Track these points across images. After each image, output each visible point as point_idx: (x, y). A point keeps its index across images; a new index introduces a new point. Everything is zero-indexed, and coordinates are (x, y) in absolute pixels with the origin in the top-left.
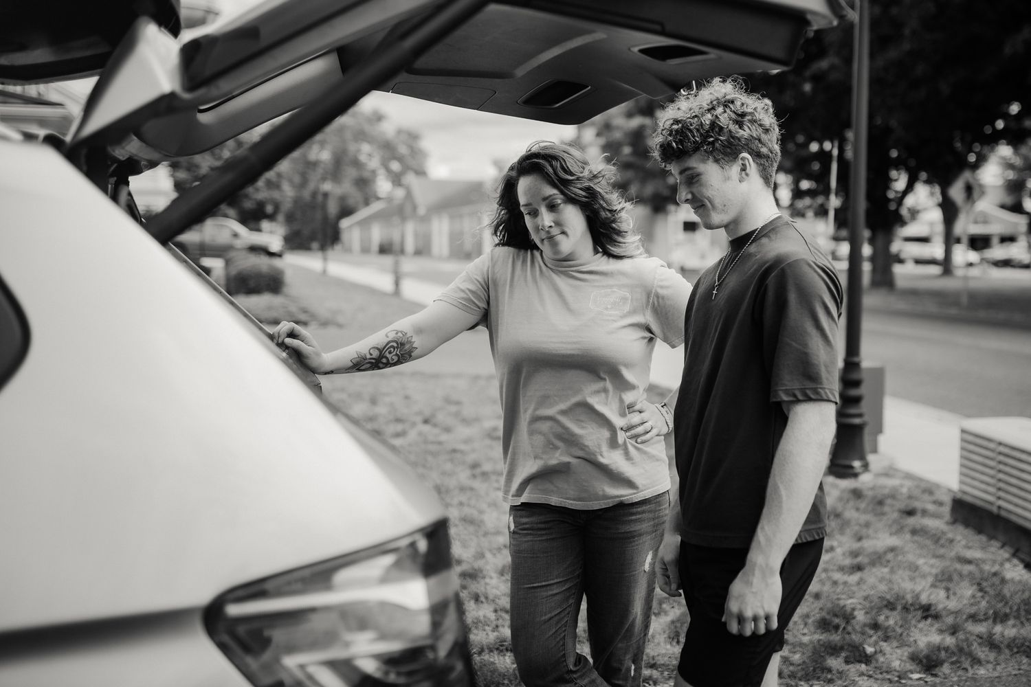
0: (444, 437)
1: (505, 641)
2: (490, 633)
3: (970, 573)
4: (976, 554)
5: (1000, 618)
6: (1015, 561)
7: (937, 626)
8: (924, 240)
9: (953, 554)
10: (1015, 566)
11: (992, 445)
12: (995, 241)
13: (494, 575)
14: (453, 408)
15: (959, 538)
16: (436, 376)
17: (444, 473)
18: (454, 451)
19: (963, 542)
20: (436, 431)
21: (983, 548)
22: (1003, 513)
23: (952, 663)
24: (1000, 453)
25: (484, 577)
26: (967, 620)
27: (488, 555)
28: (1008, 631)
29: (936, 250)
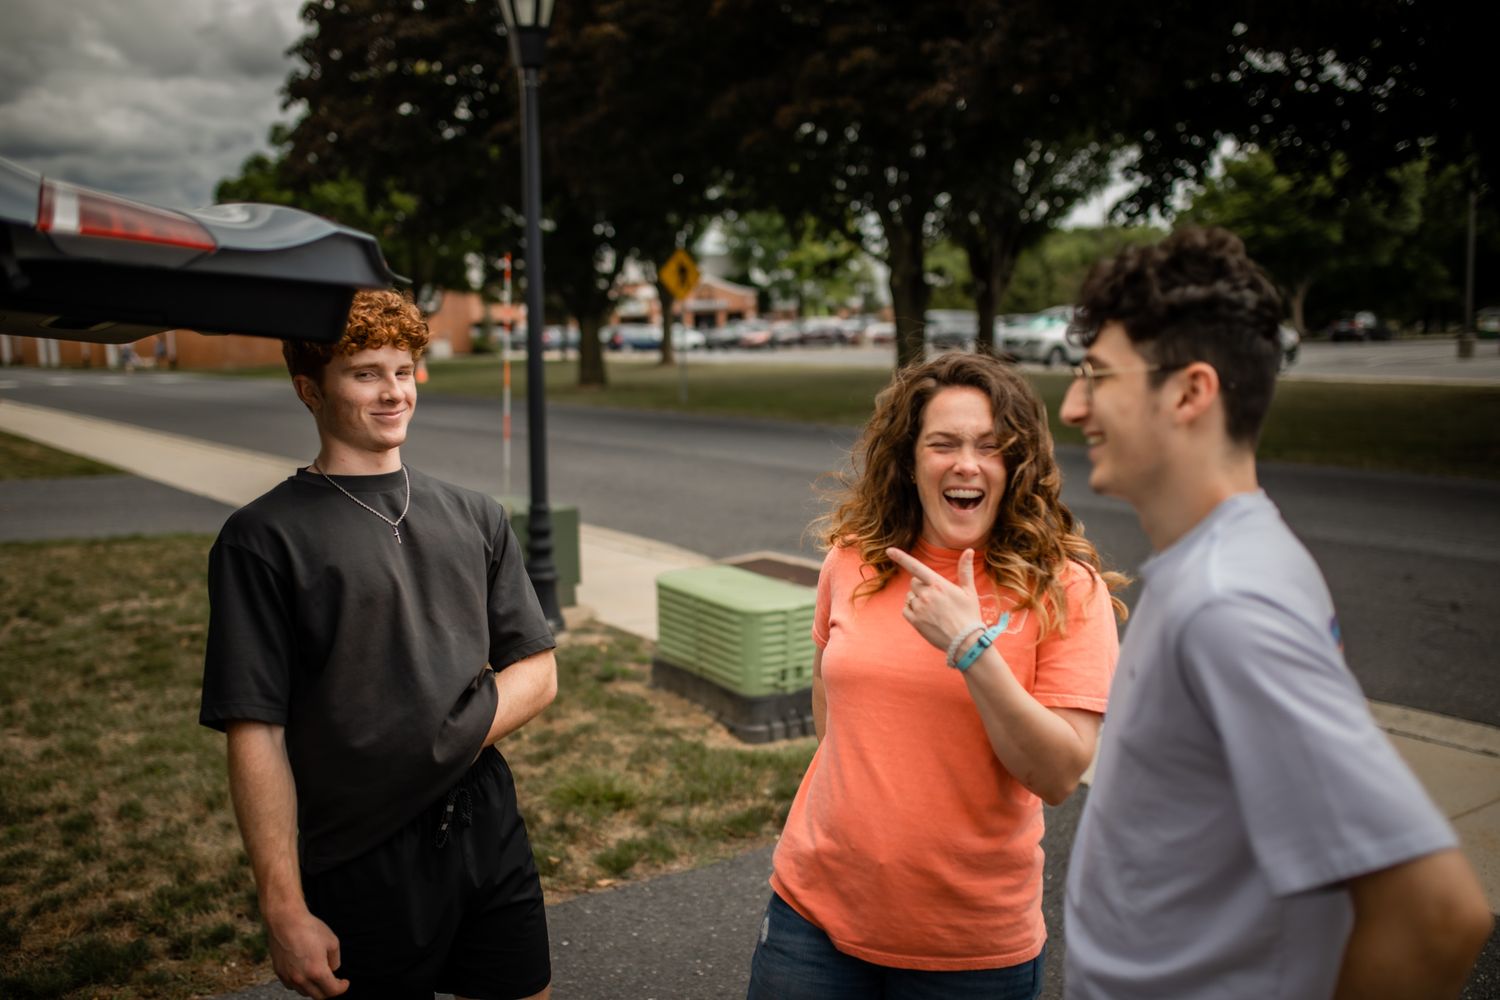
0: (47, 633)
1: (121, 910)
2: (103, 900)
3: (670, 748)
4: (676, 723)
5: (696, 799)
6: (719, 726)
7: (630, 818)
8: (641, 320)
9: (651, 727)
10: (719, 731)
11: (690, 602)
12: (721, 318)
13: (109, 820)
14: (59, 591)
15: (660, 704)
16: (40, 546)
17: (46, 685)
18: (61, 652)
19: (664, 711)
20: (36, 625)
21: (685, 715)
22: (706, 675)
23: (645, 861)
24: (700, 611)
25: (97, 824)
26: (661, 807)
27: (103, 794)
28: (702, 814)
29: (654, 332)
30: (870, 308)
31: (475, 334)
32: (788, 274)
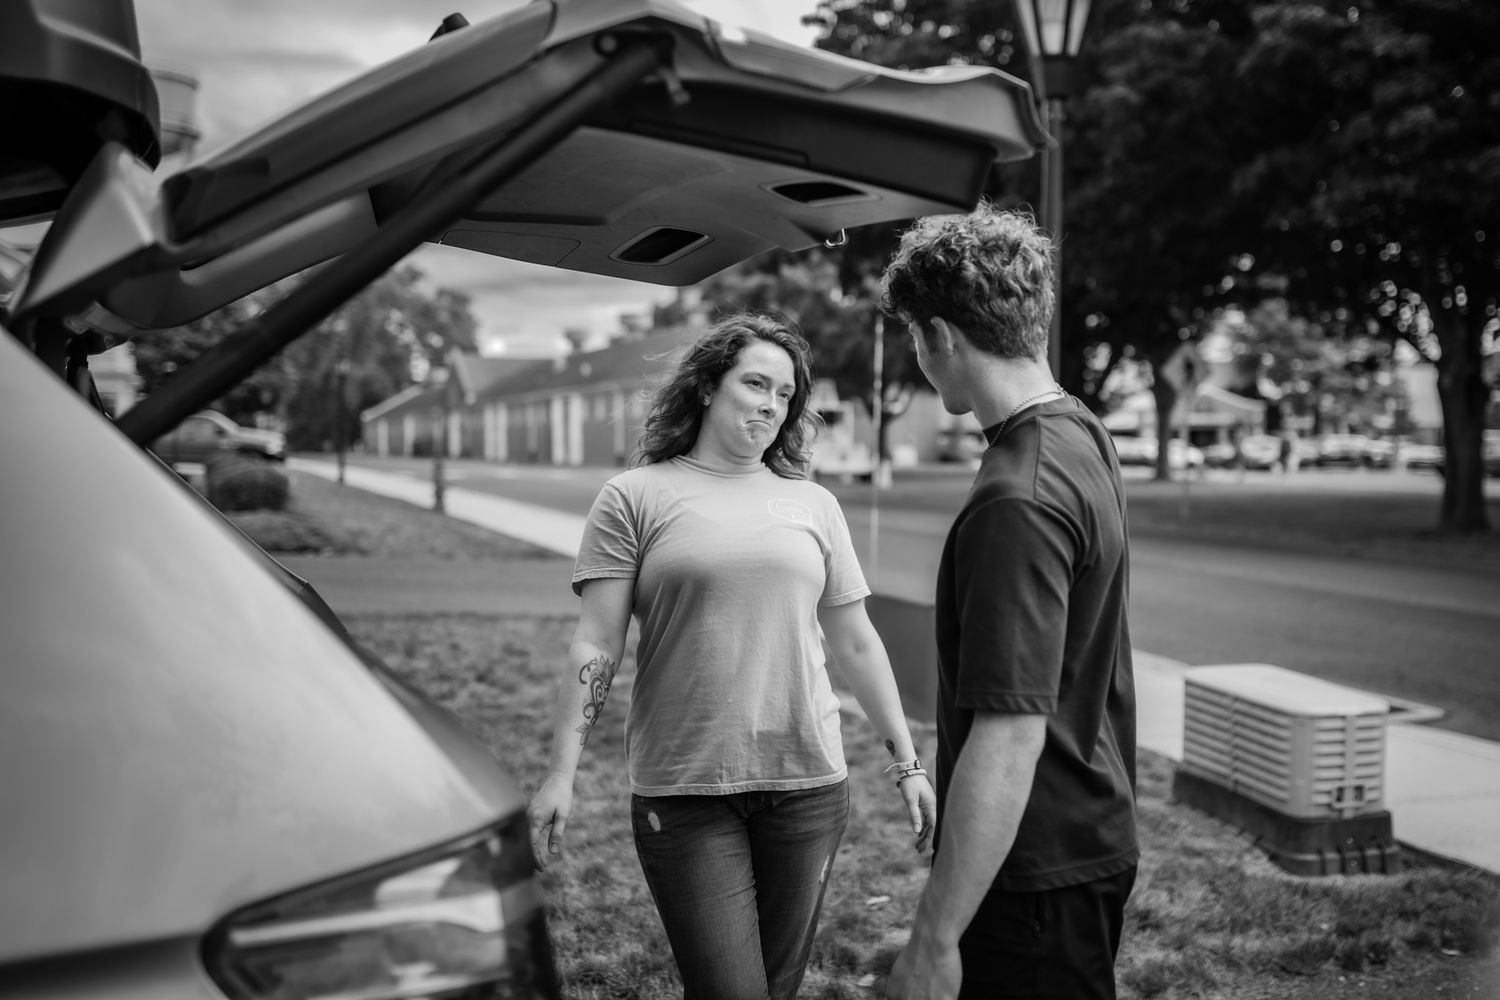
0: (505, 699)
1: (591, 970)
2: (571, 960)
3: (1200, 868)
4: (1208, 844)
5: (1240, 926)
6: (1258, 852)
7: (1158, 939)
8: (1131, 434)
9: (1177, 844)
10: (1257, 858)
11: (1225, 701)
12: (1221, 435)
13: (574, 882)
14: (516, 661)
15: (1184, 823)
16: (493, 619)
17: (506, 748)
18: (520, 717)
19: (1190, 829)
20: (494, 691)
21: (1216, 836)
22: (1241, 790)
23: (1179, 987)
24: (1237, 712)
25: (561, 886)
26: (1196, 930)
27: (567, 856)
28: (1249, 943)
29: (1148, 447)
30: (1403, 427)
31: (944, 442)
32: (1303, 387)
